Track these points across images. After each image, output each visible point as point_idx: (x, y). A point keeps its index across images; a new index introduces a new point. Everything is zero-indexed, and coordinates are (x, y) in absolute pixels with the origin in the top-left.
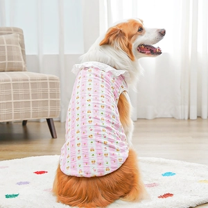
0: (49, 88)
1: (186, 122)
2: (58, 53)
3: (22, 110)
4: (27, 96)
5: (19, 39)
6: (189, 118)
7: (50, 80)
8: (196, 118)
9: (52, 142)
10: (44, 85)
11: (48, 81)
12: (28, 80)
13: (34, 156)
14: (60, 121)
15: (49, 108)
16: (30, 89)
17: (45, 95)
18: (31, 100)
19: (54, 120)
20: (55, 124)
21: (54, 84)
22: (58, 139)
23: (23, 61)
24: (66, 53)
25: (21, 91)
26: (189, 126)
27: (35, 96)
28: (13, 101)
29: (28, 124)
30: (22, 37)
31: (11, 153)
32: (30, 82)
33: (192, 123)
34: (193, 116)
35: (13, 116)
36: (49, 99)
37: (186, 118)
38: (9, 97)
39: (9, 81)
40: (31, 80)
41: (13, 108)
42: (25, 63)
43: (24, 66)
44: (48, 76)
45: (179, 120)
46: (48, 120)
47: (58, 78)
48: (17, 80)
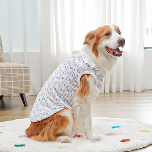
0: (23, 73)
1: (103, 95)
2: (23, 51)
4: (9, 78)
6: (105, 92)
8: (109, 92)
9: (24, 109)
10: (20, 71)
11: (23, 68)
15: (24, 87)
16: (12, 74)
17: (21, 78)
18: (12, 81)
21: (27, 70)
22: (29, 107)
24: (28, 51)
25: (6, 75)
26: (111, 97)
27: (15, 78)
32: (11, 69)
34: (107, 91)
36: (24, 80)
37: (103, 92)
40: (12, 68)
43: (3, 59)
44: (22, 65)
47: (29, 66)
48: (3, 68)
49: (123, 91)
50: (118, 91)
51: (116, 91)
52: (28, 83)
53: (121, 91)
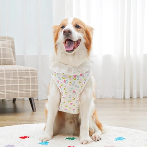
0: (30, 76)
1: (122, 101)
3: (12, 91)
4: (15, 82)
5: (11, 44)
6: (124, 98)
7: (31, 70)
8: (129, 98)
9: (33, 114)
10: (27, 74)
11: (30, 71)
12: (16, 70)
13: (20, 124)
14: (38, 100)
15: (31, 90)
16: (18, 77)
17: (28, 81)
18: (18, 85)
19: (34, 99)
20: (35, 102)
21: (34, 74)
22: (37, 112)
23: (13, 59)
24: (42, 54)
25: (11, 78)
27: (21, 81)
28: (5, 85)
29: (16, 102)
30: (13, 42)
31: (4, 122)
32: (18, 72)
33: (127, 101)
35: (5, 96)
36: (31, 84)
38: (3, 82)
39: (3, 71)
40: (19, 70)
41: (6, 90)
42: (15, 60)
43: (14, 62)
44: (30, 68)
45: (118, 99)
46: (30, 99)
47: (36, 69)
48: (9, 71)
49: (143, 97)
50: (138, 97)
51: (137, 97)
52: (35, 87)
53: (141, 97)
